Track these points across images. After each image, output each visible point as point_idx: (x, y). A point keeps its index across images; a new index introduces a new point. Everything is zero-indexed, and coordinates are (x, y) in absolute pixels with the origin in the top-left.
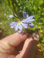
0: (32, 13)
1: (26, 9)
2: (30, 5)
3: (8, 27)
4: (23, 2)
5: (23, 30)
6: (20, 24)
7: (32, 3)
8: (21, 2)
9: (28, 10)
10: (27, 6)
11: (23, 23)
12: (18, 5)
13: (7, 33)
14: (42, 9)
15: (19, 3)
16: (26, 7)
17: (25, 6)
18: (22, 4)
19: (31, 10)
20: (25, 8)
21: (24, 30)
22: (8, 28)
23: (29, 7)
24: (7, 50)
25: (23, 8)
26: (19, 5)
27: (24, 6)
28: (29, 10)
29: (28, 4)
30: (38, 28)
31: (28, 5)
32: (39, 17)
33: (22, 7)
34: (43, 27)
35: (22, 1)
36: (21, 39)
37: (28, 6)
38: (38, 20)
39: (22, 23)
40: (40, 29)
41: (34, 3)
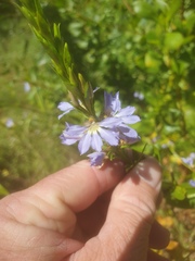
0: (138, 82)
1: (113, 62)
2: (129, 46)
3: (31, 141)
4: (97, 37)
5: (103, 150)
6: (95, 133)
7: (138, 39)
8: (91, 34)
9: (118, 67)
10: (114, 52)
11: (103, 128)
12: (76, 45)
13: (26, 168)
14: (179, 66)
15: (80, 38)
16: (111, 55)
17: (109, 50)
18: (95, 41)
19: (131, 67)
20: (105, 58)
21: (107, 152)
22: (30, 146)
23: (124, 55)
24: (55, 220)
25: (98, 57)
26: (83, 44)
27: (102, 51)
28: (122, 65)
29: (119, 44)
30: (163, 146)
31: (118, 48)
32: (168, 97)
33: (94, 56)
34: (182, 140)
35: (96, 32)
36: (98, 185)
37: (120, 51)
38: (160, 114)
39: (100, 130)
40: (173, 151)
41: (143, 42)
